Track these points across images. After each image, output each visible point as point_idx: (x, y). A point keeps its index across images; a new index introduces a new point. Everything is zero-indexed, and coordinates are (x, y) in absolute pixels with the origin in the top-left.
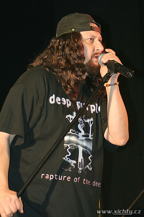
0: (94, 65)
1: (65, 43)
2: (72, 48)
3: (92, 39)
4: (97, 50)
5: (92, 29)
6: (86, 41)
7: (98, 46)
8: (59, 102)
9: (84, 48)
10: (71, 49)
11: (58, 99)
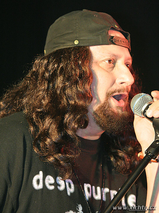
0: (113, 112)
1: (58, 67)
2: (69, 77)
3: (112, 62)
4: (122, 83)
5: (112, 41)
6: (101, 65)
7: (123, 76)
8: (50, 185)
9: (92, 78)
10: (68, 79)
11: (49, 179)
